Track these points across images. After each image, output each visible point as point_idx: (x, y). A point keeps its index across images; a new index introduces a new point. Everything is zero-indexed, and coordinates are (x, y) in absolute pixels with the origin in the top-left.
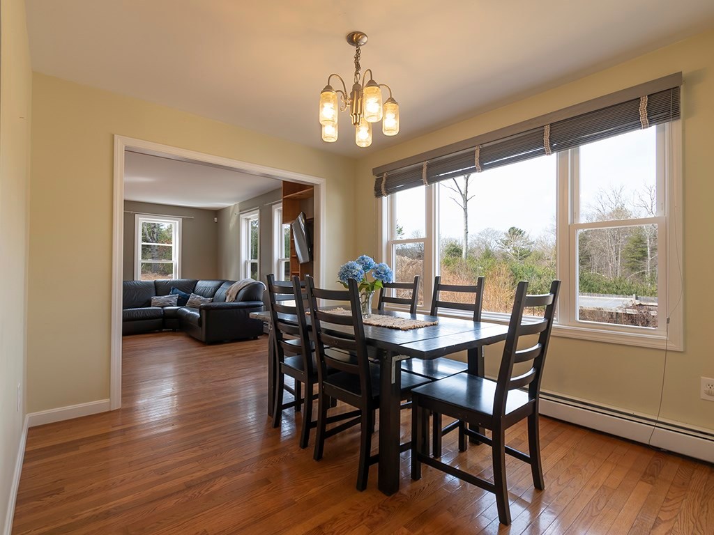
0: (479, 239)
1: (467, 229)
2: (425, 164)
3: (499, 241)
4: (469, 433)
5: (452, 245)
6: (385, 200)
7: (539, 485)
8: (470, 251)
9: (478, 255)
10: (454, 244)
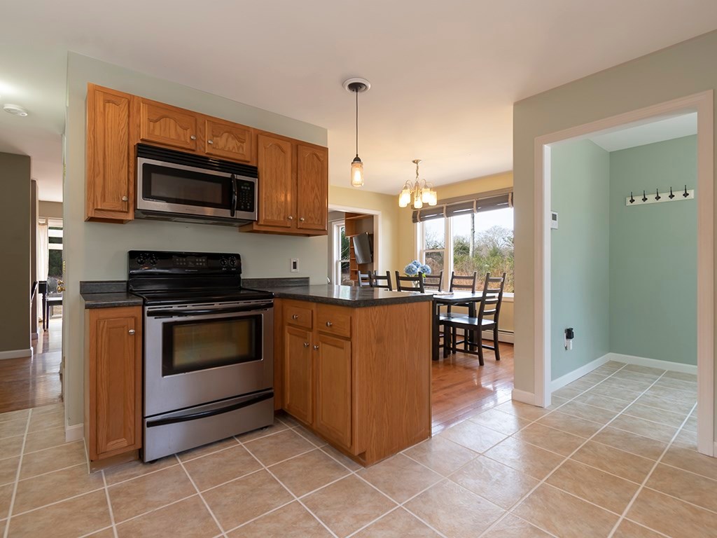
0: (486, 237)
1: (473, 229)
2: (444, 206)
3: (506, 239)
4: (469, 344)
5: (459, 243)
6: (419, 224)
7: (498, 358)
8: (478, 249)
9: (485, 253)
10: (461, 242)
